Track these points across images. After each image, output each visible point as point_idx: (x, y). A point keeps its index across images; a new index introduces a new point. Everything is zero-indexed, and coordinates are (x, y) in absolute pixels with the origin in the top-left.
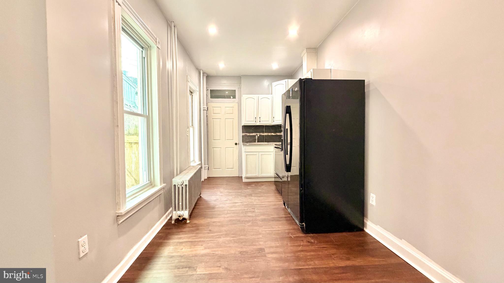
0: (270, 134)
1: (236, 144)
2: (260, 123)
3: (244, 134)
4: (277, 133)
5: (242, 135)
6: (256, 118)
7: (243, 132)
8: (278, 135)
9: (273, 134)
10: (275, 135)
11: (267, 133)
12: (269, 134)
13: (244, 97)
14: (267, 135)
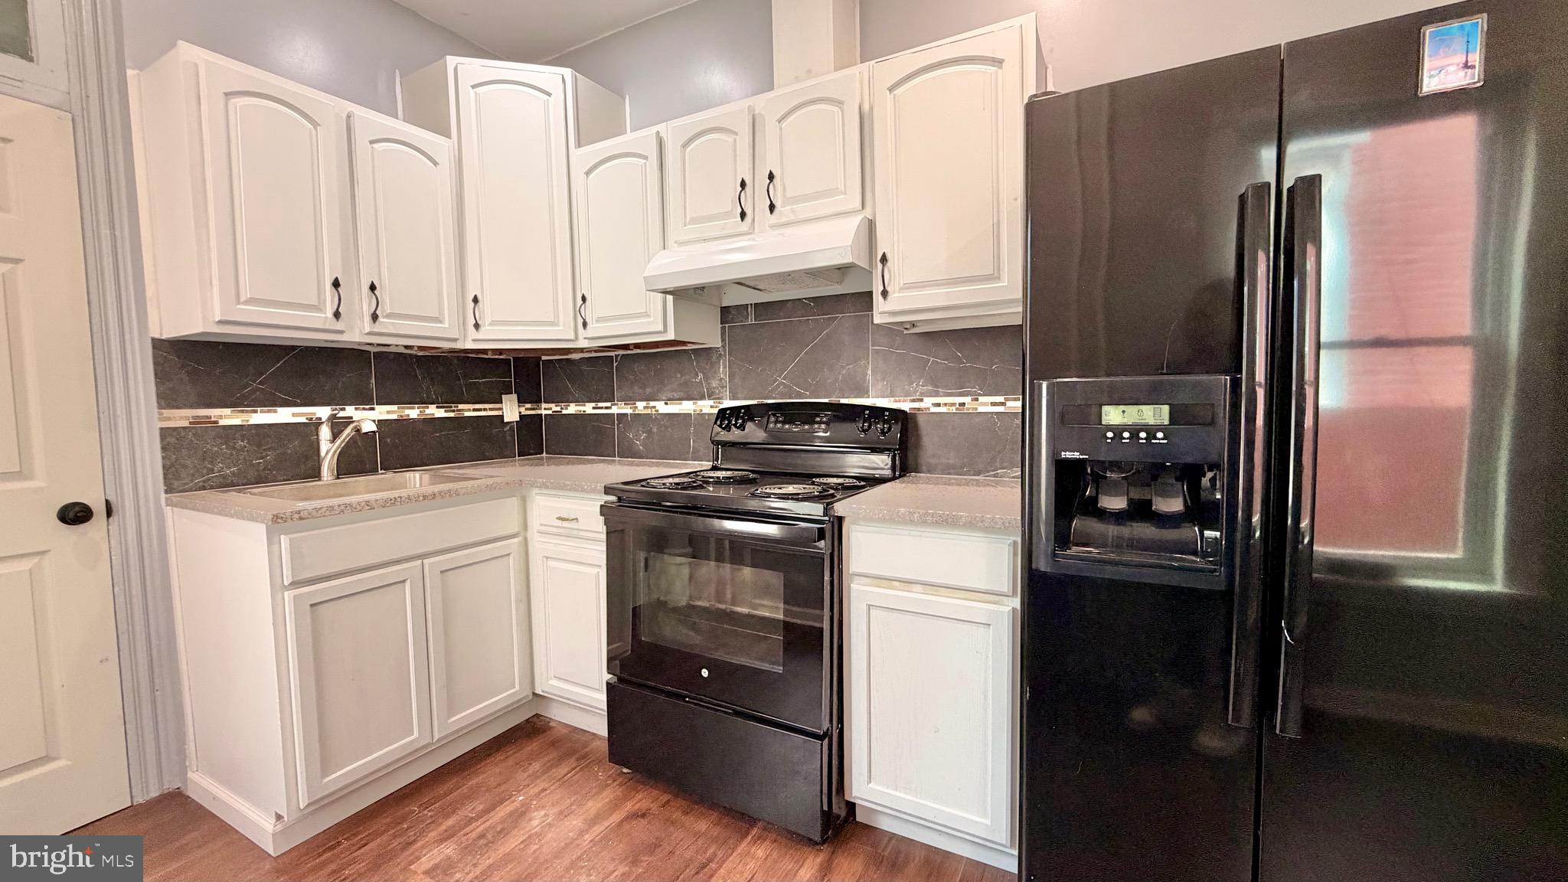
0: (413, 413)
2: (377, 328)
3: (179, 419)
4: (461, 406)
6: (336, 284)
8: (467, 414)
9: (436, 412)
10: (452, 415)
11: (394, 408)
12: (407, 412)
14: (394, 417)
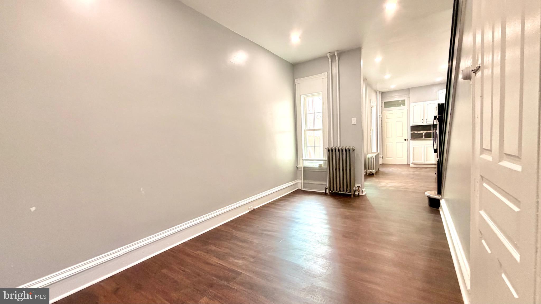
1: (405, 140)
2: (427, 123)
3: (412, 132)
5: (410, 133)
6: (422, 120)
7: (411, 131)
13: (412, 105)
